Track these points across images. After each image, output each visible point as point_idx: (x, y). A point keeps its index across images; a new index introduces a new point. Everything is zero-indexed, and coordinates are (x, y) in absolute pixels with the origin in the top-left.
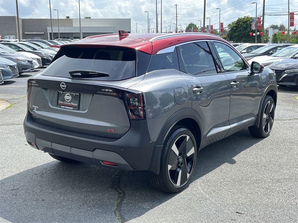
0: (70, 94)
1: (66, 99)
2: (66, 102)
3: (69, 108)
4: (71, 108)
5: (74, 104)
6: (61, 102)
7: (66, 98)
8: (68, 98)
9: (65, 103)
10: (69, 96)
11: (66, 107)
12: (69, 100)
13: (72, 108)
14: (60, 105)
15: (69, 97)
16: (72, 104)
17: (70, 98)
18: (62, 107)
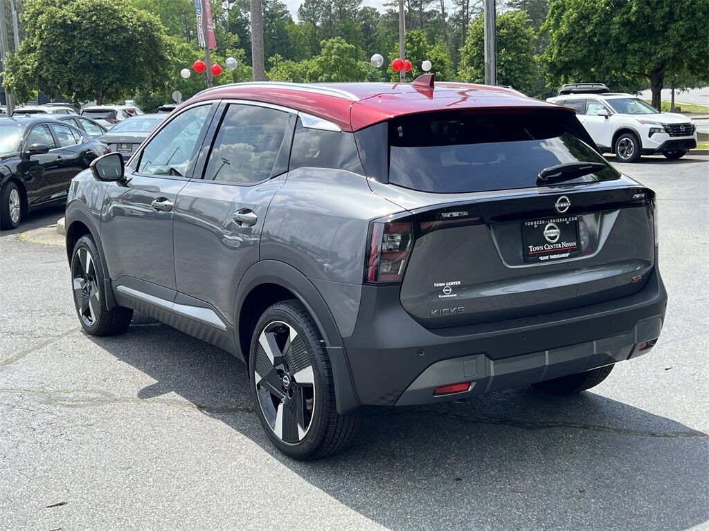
0: (555, 223)
1: (549, 237)
2: (550, 243)
3: (559, 256)
4: (564, 255)
5: (569, 244)
6: (537, 248)
7: (549, 235)
8: (552, 235)
9: (547, 247)
10: (554, 228)
11: (552, 257)
12: (555, 237)
13: (567, 255)
14: (534, 255)
15: (554, 231)
16: (565, 245)
17: (556, 232)
18: (542, 258)
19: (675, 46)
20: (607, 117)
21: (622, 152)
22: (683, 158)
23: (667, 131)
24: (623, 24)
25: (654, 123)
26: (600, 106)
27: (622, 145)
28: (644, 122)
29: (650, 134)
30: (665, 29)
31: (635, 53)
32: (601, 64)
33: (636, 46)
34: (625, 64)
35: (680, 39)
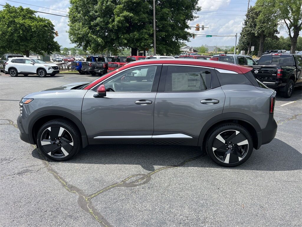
19: (34, 44)
20: (33, 64)
21: (40, 74)
22: (56, 75)
23: (53, 68)
24: (18, 37)
25: (49, 66)
26: (30, 61)
27: (40, 72)
28: (46, 66)
29: (49, 69)
30: (31, 39)
31: (22, 45)
32: (12, 48)
33: (23, 44)
34: (20, 49)
35: (36, 42)
